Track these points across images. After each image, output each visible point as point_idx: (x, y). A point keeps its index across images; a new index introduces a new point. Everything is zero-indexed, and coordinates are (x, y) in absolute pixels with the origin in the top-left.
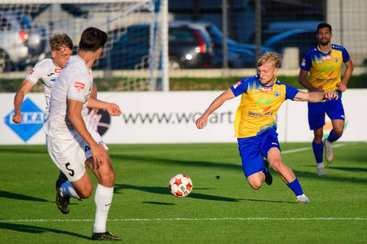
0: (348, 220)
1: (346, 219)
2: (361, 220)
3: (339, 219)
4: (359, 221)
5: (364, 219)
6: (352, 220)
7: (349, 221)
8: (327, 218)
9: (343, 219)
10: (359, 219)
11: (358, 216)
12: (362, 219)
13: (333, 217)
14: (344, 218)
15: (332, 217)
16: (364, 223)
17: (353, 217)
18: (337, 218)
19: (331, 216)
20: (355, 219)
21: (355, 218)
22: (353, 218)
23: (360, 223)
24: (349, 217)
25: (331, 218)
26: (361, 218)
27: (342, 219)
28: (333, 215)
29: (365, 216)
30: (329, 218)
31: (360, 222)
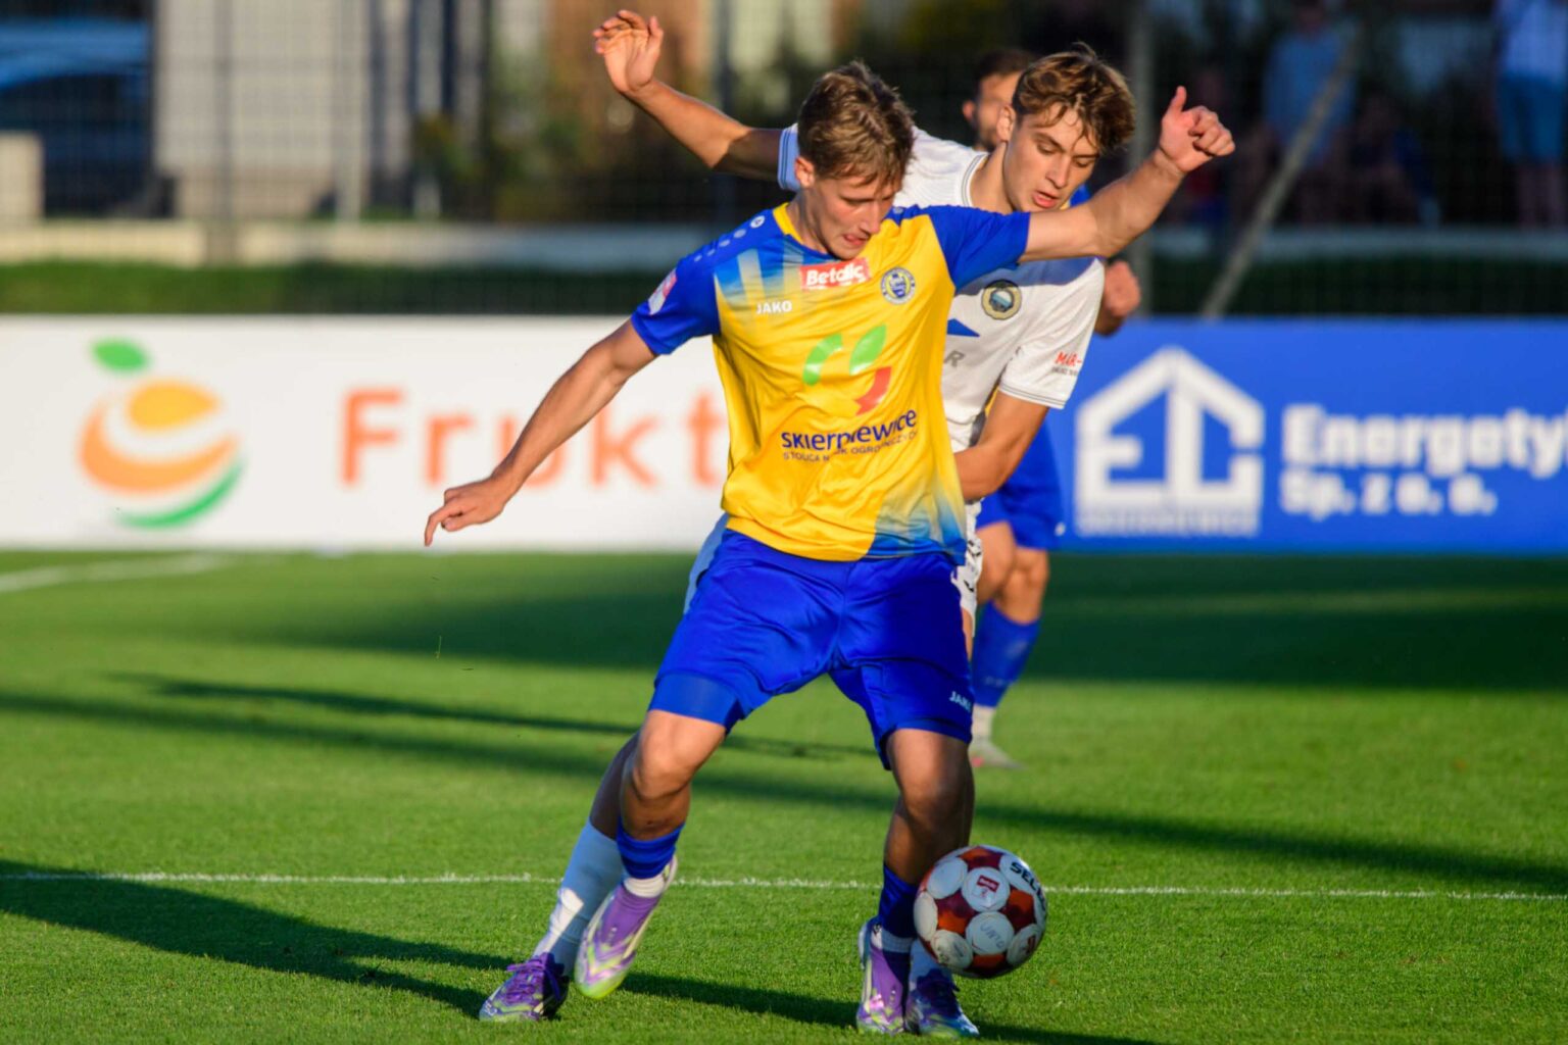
0: (229, 886)
1: (220, 878)
2: (285, 883)
3: (192, 877)
4: (277, 888)
5: (297, 879)
6: (245, 883)
7: (232, 887)
8: (139, 872)
9: (208, 878)
10: (275, 879)
11: (274, 867)
12: (288, 878)
13: (163, 869)
14: (212, 873)
15: (158, 868)
16: (296, 897)
17: (251, 869)
18: (182, 872)
19: (157, 864)
20: (257, 879)
21: (257, 874)
22: (248, 875)
23: (279, 897)
24: (232, 872)
25: (155, 872)
26: (282, 875)
27: (202, 881)
28: (162, 862)
29: (304, 867)
30: (147, 873)
31: (281, 893)
